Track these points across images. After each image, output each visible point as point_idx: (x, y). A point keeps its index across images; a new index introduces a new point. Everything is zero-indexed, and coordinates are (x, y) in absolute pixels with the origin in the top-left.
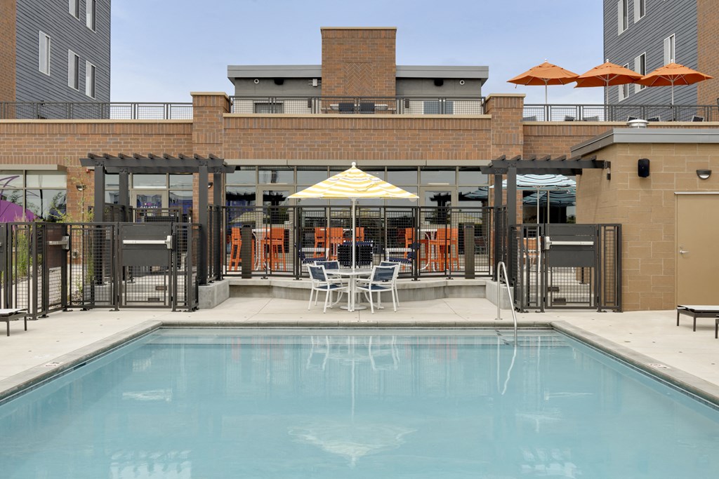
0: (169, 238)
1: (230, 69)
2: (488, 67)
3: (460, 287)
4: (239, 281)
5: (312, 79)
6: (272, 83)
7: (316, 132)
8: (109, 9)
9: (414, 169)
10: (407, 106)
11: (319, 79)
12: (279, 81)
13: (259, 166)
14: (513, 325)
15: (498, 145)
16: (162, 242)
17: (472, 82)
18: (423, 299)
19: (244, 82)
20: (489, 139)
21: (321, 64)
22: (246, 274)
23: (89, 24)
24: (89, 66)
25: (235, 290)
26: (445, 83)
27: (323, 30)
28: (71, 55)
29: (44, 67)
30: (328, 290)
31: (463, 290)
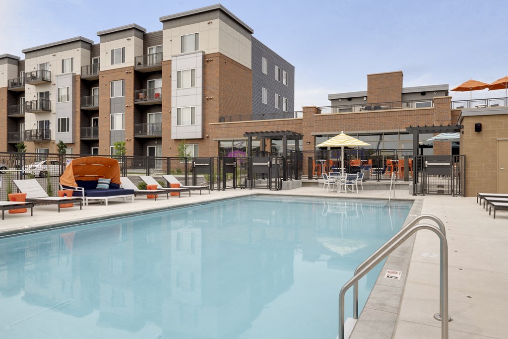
0: (269, 162)
1: (329, 96)
2: (448, 85)
3: (400, 185)
4: (307, 180)
5: (363, 97)
6: (347, 100)
7: (352, 120)
8: (294, 76)
9: (396, 133)
10: (408, 106)
11: (367, 97)
12: (350, 99)
13: (329, 135)
14: (388, 199)
15: (438, 121)
16: (266, 164)
17: (441, 92)
18: (380, 189)
19: (335, 101)
20: (433, 118)
21: (367, 90)
22: (310, 177)
23: (284, 83)
24: (284, 99)
25: (304, 184)
26: (427, 94)
27: (368, 76)
28: (276, 95)
29: (265, 101)
30: (328, 184)
31: (401, 186)
